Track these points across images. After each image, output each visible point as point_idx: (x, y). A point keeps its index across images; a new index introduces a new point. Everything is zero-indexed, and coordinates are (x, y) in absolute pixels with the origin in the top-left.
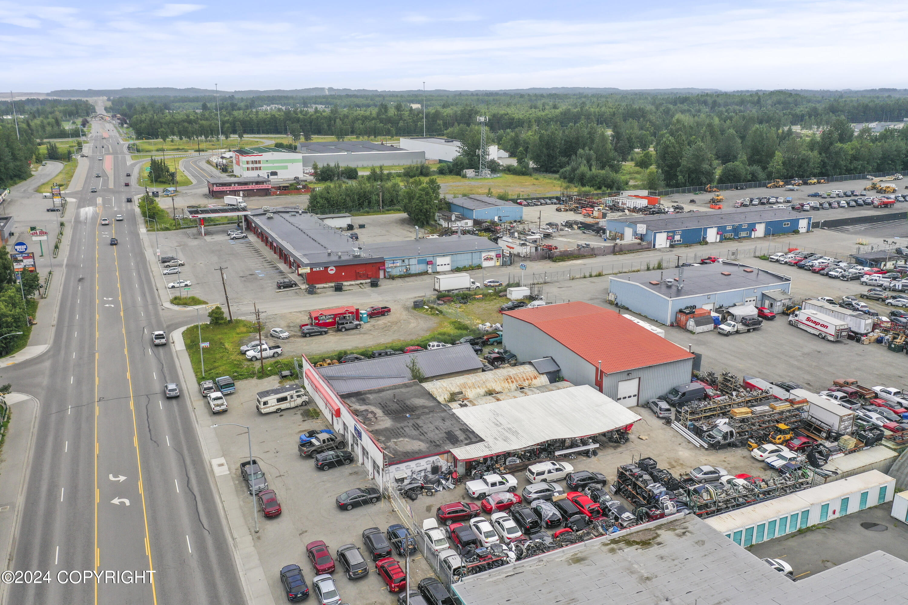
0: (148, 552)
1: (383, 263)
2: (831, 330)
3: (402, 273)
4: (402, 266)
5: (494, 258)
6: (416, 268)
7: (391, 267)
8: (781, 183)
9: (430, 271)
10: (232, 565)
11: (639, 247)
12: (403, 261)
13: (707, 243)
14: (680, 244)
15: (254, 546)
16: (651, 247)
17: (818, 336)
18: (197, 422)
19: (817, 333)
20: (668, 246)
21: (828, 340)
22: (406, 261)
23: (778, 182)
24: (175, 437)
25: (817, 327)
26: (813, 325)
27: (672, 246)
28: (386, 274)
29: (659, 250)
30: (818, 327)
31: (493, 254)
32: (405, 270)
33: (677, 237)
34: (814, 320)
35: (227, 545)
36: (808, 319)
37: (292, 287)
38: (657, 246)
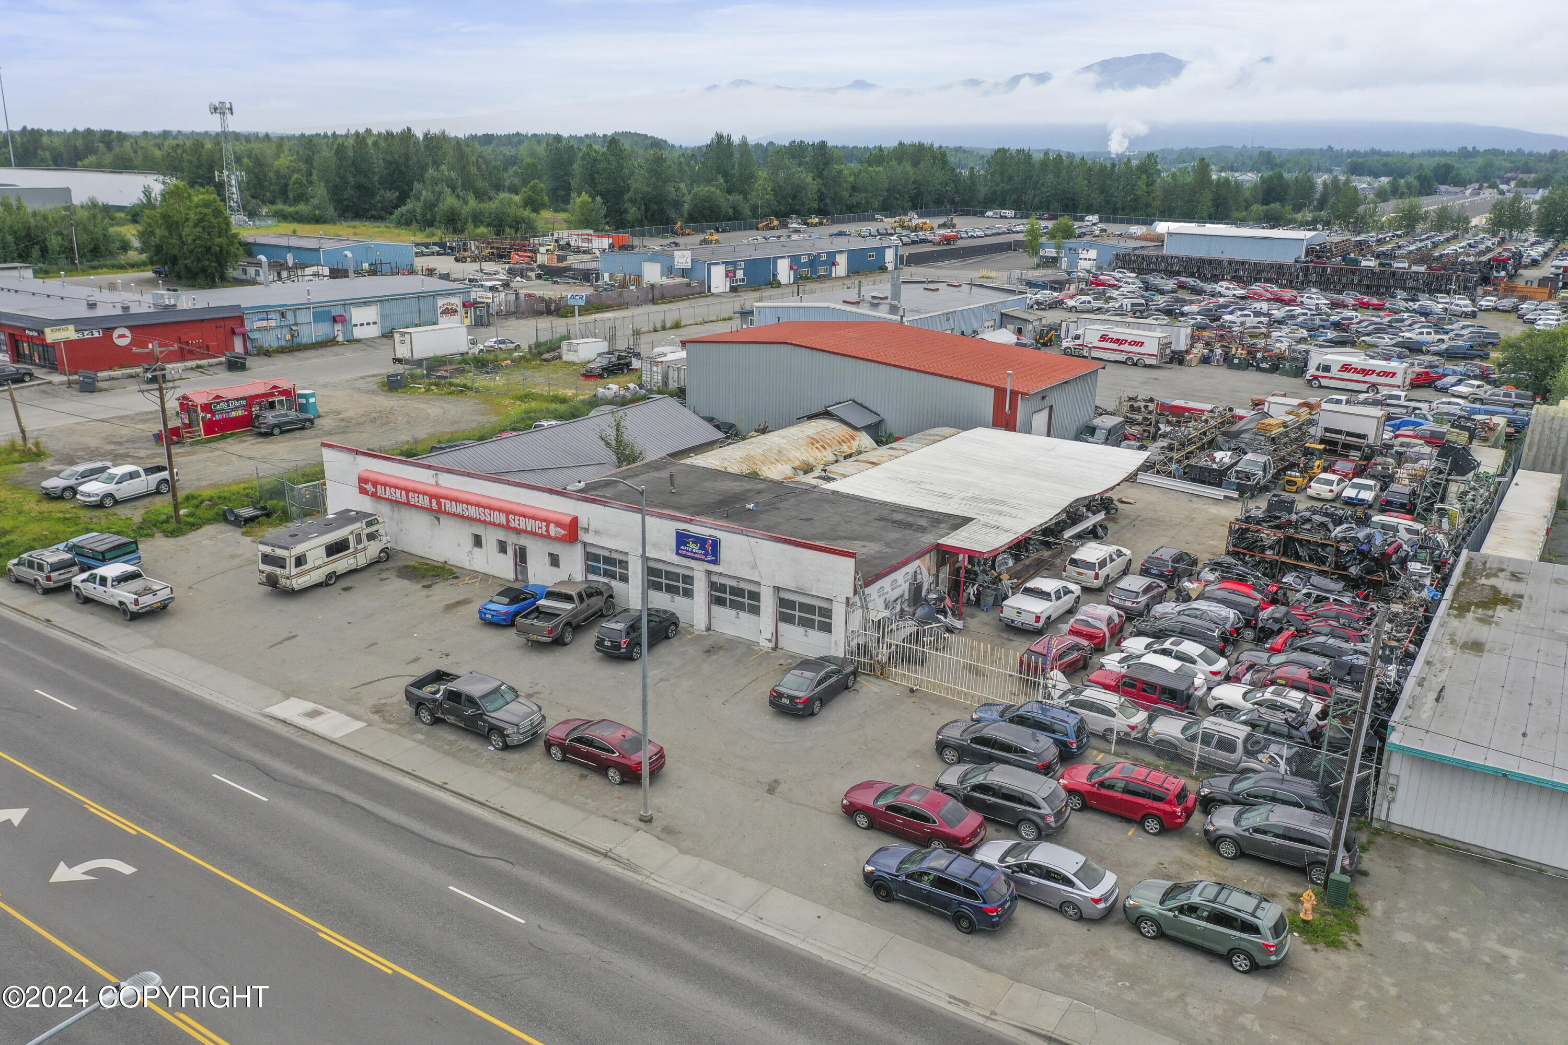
0: (386, 966)
1: (241, 320)
2: (1151, 347)
3: (283, 343)
4: (281, 327)
5: (460, 309)
6: (312, 332)
7: (259, 329)
8: (776, 223)
9: (340, 338)
10: (690, 911)
11: (687, 291)
12: (283, 315)
13: (779, 285)
14: (743, 286)
15: (683, 852)
16: (703, 291)
17: (1124, 363)
18: (95, 644)
19: (1121, 357)
20: (728, 289)
21: (1145, 366)
22: (290, 315)
23: (772, 221)
24: (69, 689)
25: (1122, 347)
26: (1115, 346)
27: (734, 289)
28: (249, 346)
29: (718, 295)
30: (1125, 347)
31: (456, 301)
32: (288, 337)
33: (740, 274)
34: (1115, 336)
35: (606, 874)
36: (1104, 338)
37: (23, 381)
38: (713, 290)
